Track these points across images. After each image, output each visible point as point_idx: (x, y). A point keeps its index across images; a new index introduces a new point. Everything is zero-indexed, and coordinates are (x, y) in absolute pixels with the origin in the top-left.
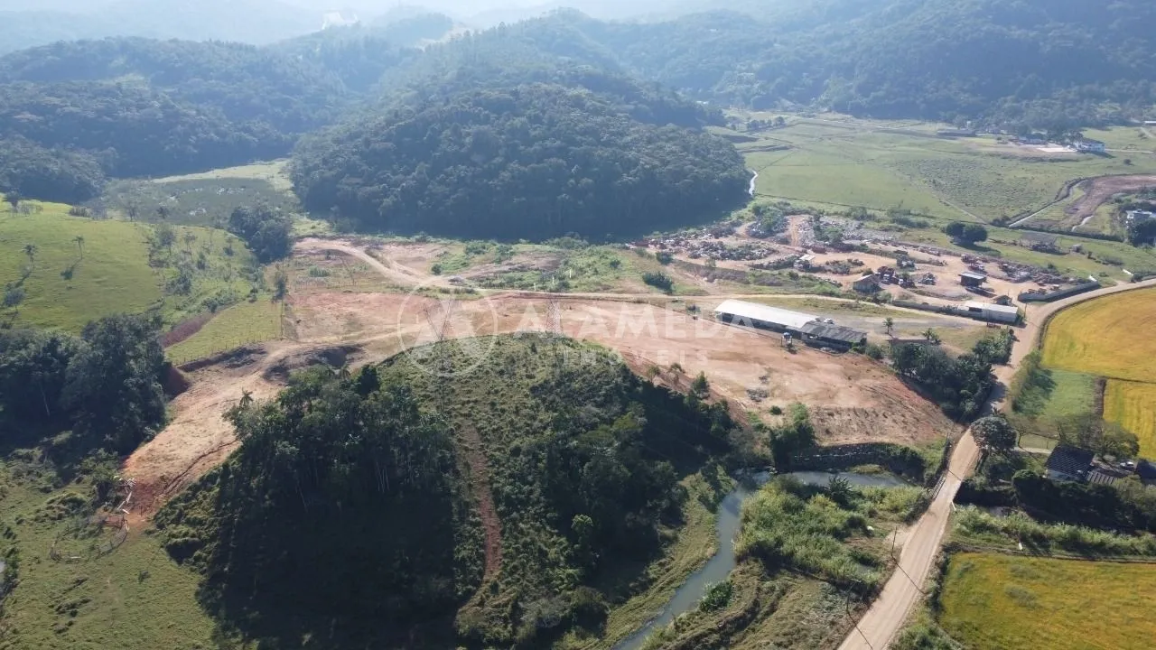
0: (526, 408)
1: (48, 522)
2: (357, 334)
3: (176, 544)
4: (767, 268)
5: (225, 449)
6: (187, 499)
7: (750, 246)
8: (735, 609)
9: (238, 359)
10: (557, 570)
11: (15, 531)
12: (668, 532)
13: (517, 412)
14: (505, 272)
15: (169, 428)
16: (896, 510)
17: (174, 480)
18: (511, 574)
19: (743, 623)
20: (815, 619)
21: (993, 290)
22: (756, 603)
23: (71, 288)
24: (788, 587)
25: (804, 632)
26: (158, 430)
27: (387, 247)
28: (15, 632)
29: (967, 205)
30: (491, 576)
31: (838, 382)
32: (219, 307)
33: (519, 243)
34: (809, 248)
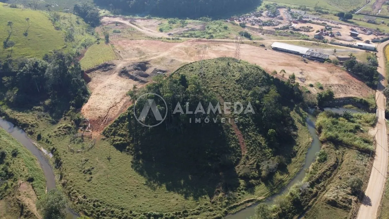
0: (237, 88)
1: (62, 136)
2: (144, 56)
3: (118, 144)
4: (281, 29)
5: (118, 105)
6: (115, 126)
7: (271, 21)
8: (331, 162)
9: (106, 68)
10: (266, 150)
11: (50, 140)
12: (295, 133)
13: (234, 90)
14: (187, 31)
15: (91, 96)
16: (367, 122)
17: (105, 118)
18: (252, 152)
19: (335, 167)
20: (359, 164)
21: (361, 38)
22: (337, 159)
23: (29, 39)
24: (344, 152)
25: (358, 169)
26: (89, 98)
27: (137, 21)
28: (71, 182)
29: (337, 5)
30: (245, 153)
31: (328, 74)
32: (87, 46)
33: (187, 19)
34: (291, 21)
